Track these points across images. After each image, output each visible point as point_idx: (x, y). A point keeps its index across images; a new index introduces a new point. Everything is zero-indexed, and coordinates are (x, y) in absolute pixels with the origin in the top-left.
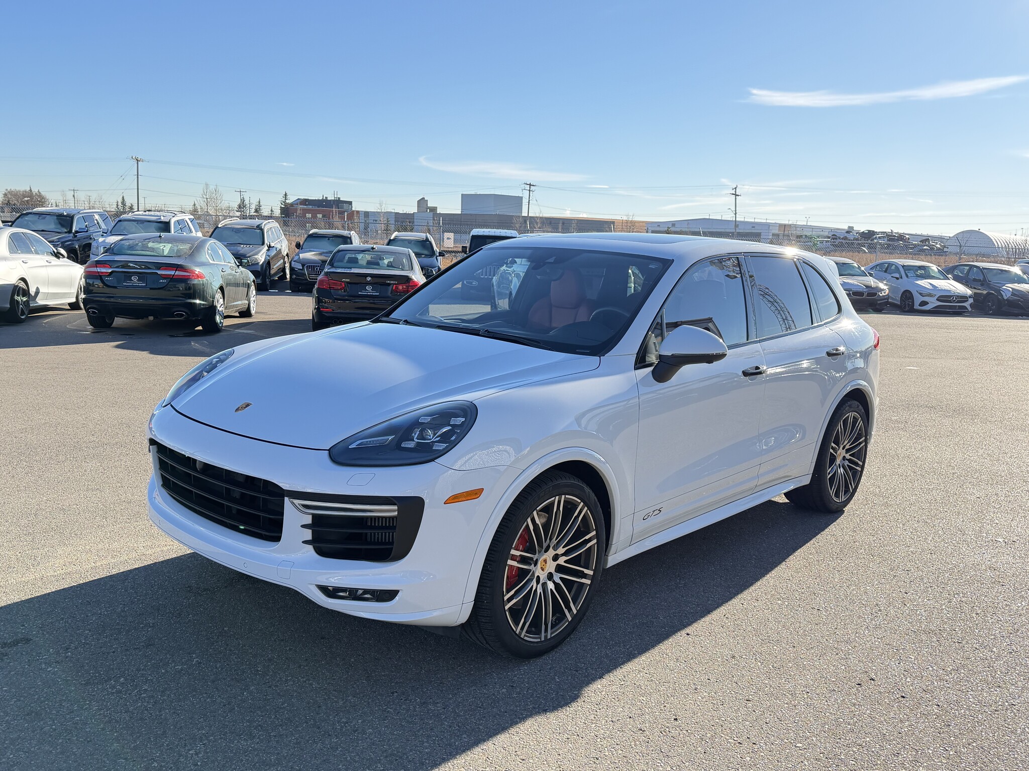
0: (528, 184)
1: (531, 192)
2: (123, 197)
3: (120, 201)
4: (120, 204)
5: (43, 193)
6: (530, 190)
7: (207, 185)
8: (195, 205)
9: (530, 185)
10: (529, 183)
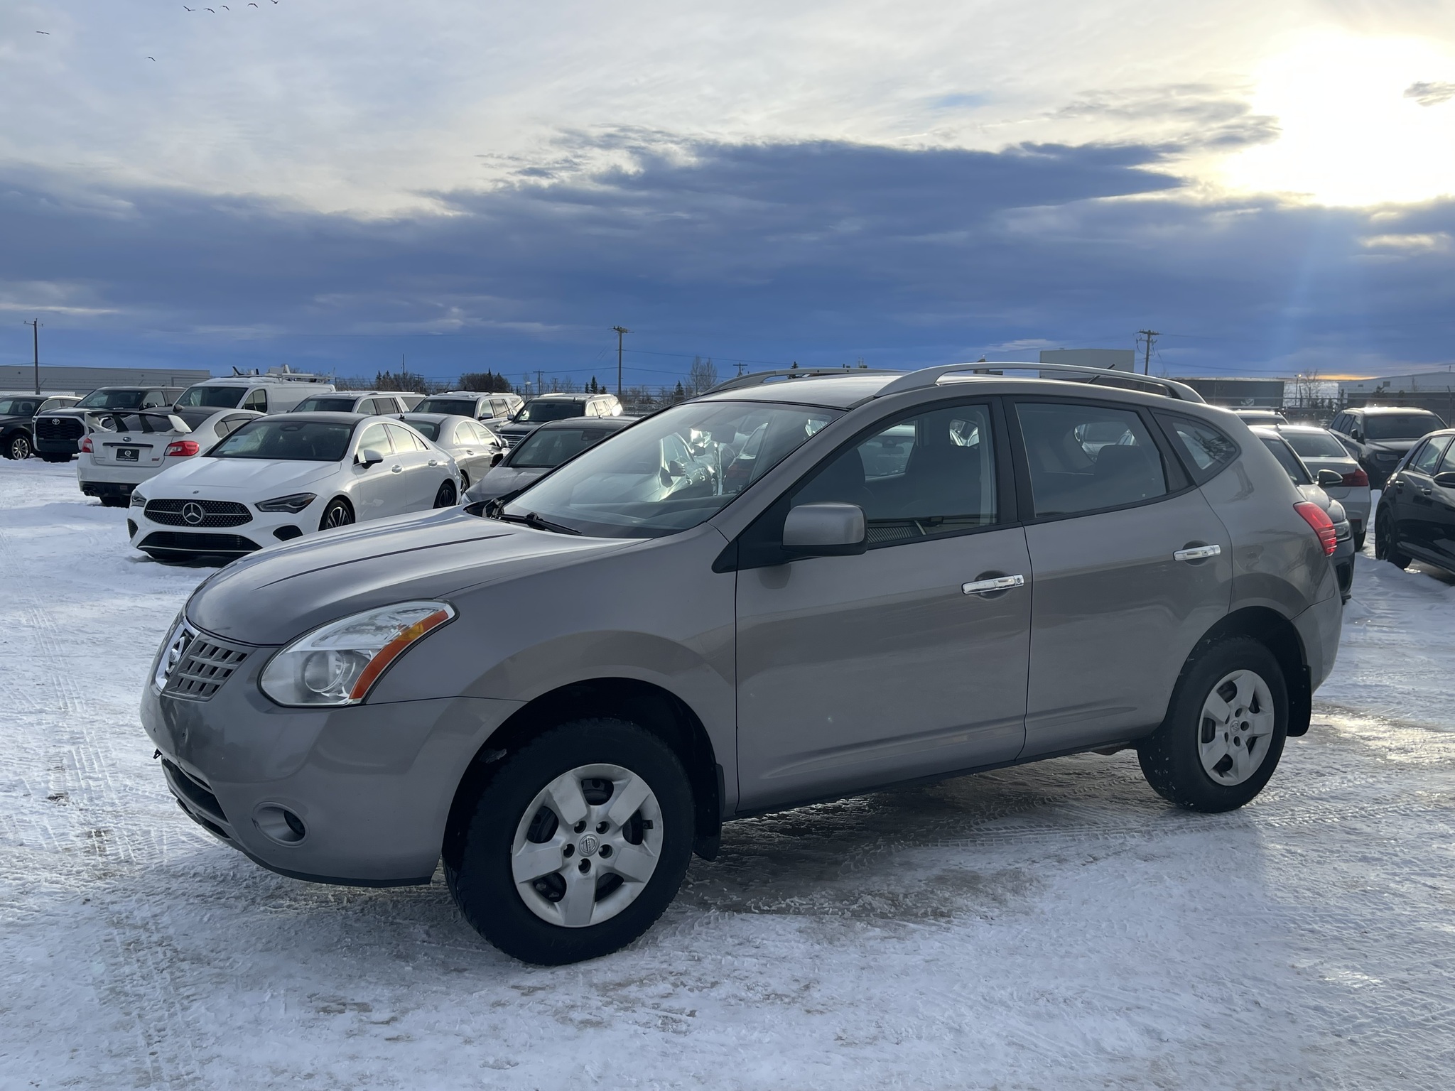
0: (1145, 333)
1: (1150, 344)
2: (594, 379)
3: (590, 383)
4: (590, 386)
5: (504, 377)
6: (1148, 342)
7: (698, 358)
8: (679, 385)
9: (1149, 333)
10: (1147, 331)
